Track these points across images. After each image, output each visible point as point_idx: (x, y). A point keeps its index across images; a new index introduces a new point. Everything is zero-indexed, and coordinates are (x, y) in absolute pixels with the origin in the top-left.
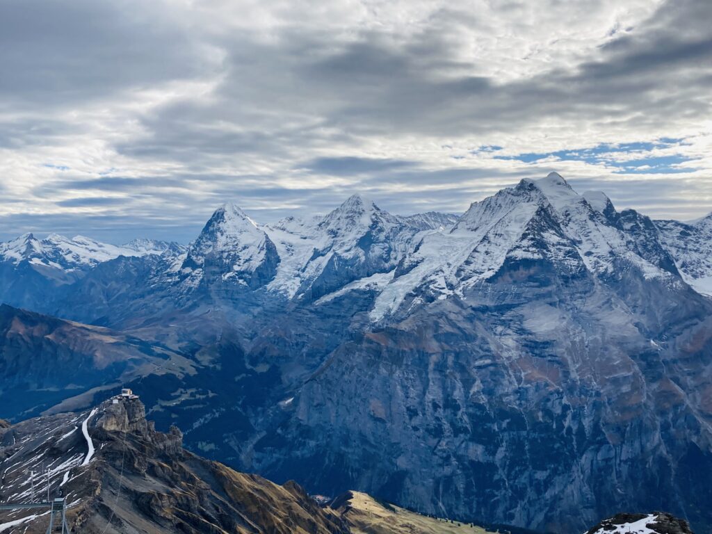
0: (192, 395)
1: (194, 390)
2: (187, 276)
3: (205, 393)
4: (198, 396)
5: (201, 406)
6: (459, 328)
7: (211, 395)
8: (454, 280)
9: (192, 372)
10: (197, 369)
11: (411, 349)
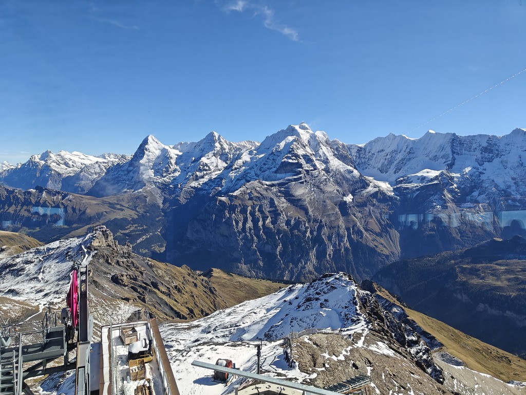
0: (136, 227)
1: (137, 225)
2: (130, 171)
3: (143, 226)
4: (139, 228)
5: (140, 232)
6: (261, 194)
7: (145, 227)
8: (259, 172)
9: (136, 217)
10: (138, 215)
11: (240, 204)
